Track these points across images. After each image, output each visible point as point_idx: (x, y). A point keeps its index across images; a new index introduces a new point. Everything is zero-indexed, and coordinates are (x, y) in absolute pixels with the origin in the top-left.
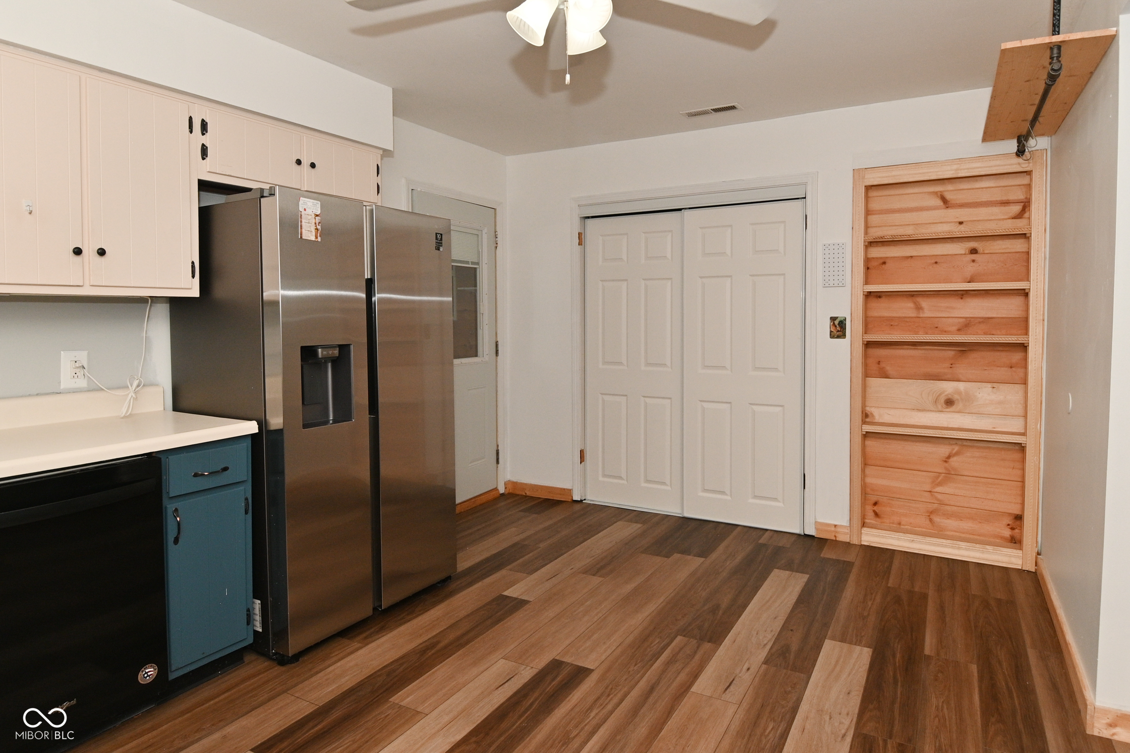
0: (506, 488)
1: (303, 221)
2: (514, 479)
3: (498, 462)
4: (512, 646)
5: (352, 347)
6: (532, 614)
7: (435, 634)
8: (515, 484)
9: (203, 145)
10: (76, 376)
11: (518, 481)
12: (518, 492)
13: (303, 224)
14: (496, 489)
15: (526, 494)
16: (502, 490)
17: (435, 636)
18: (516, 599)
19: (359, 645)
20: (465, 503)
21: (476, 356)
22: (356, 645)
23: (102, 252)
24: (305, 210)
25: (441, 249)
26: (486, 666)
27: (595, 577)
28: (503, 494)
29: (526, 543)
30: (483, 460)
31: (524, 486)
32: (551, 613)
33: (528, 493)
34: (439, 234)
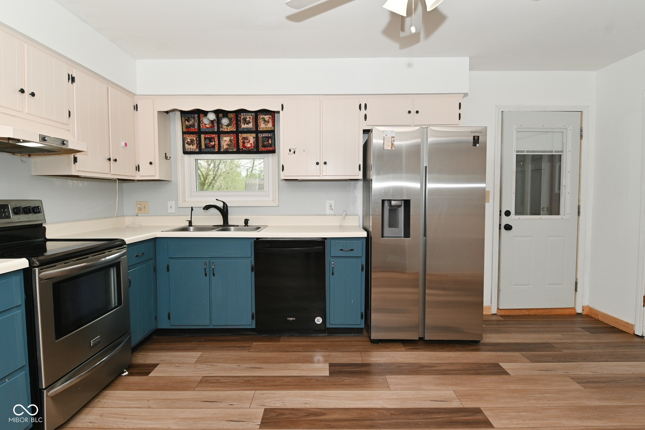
0: (583, 310)
1: (385, 141)
2: (592, 306)
3: (576, 290)
4: (466, 389)
5: (411, 201)
6: (501, 381)
7: (439, 362)
8: (591, 309)
9: (365, 114)
10: (330, 209)
11: (594, 308)
12: (593, 316)
13: (385, 142)
14: (574, 308)
15: (598, 318)
16: (579, 310)
17: (438, 363)
18: (504, 369)
19: (404, 350)
20: (540, 310)
21: (559, 214)
22: (403, 349)
23: (325, 163)
24: (386, 135)
25: (478, 145)
26: (442, 389)
27: (578, 385)
28: (578, 314)
29: (554, 345)
30: (561, 286)
31: (597, 312)
32: (512, 387)
33: (600, 319)
34: (476, 136)
